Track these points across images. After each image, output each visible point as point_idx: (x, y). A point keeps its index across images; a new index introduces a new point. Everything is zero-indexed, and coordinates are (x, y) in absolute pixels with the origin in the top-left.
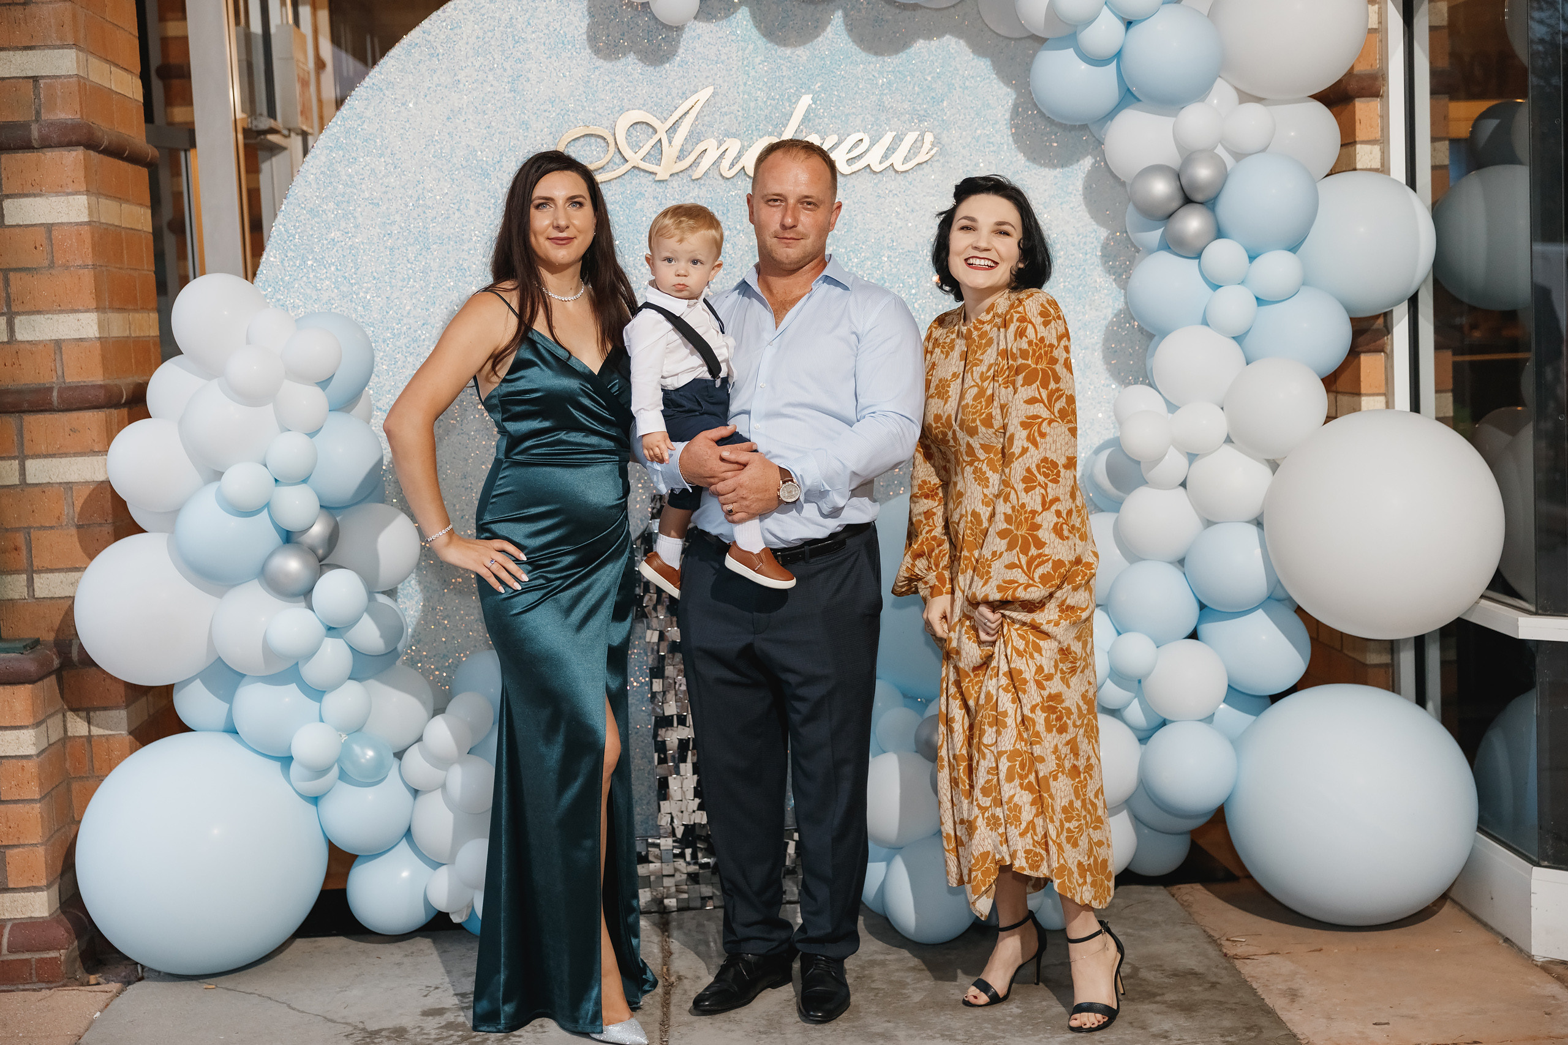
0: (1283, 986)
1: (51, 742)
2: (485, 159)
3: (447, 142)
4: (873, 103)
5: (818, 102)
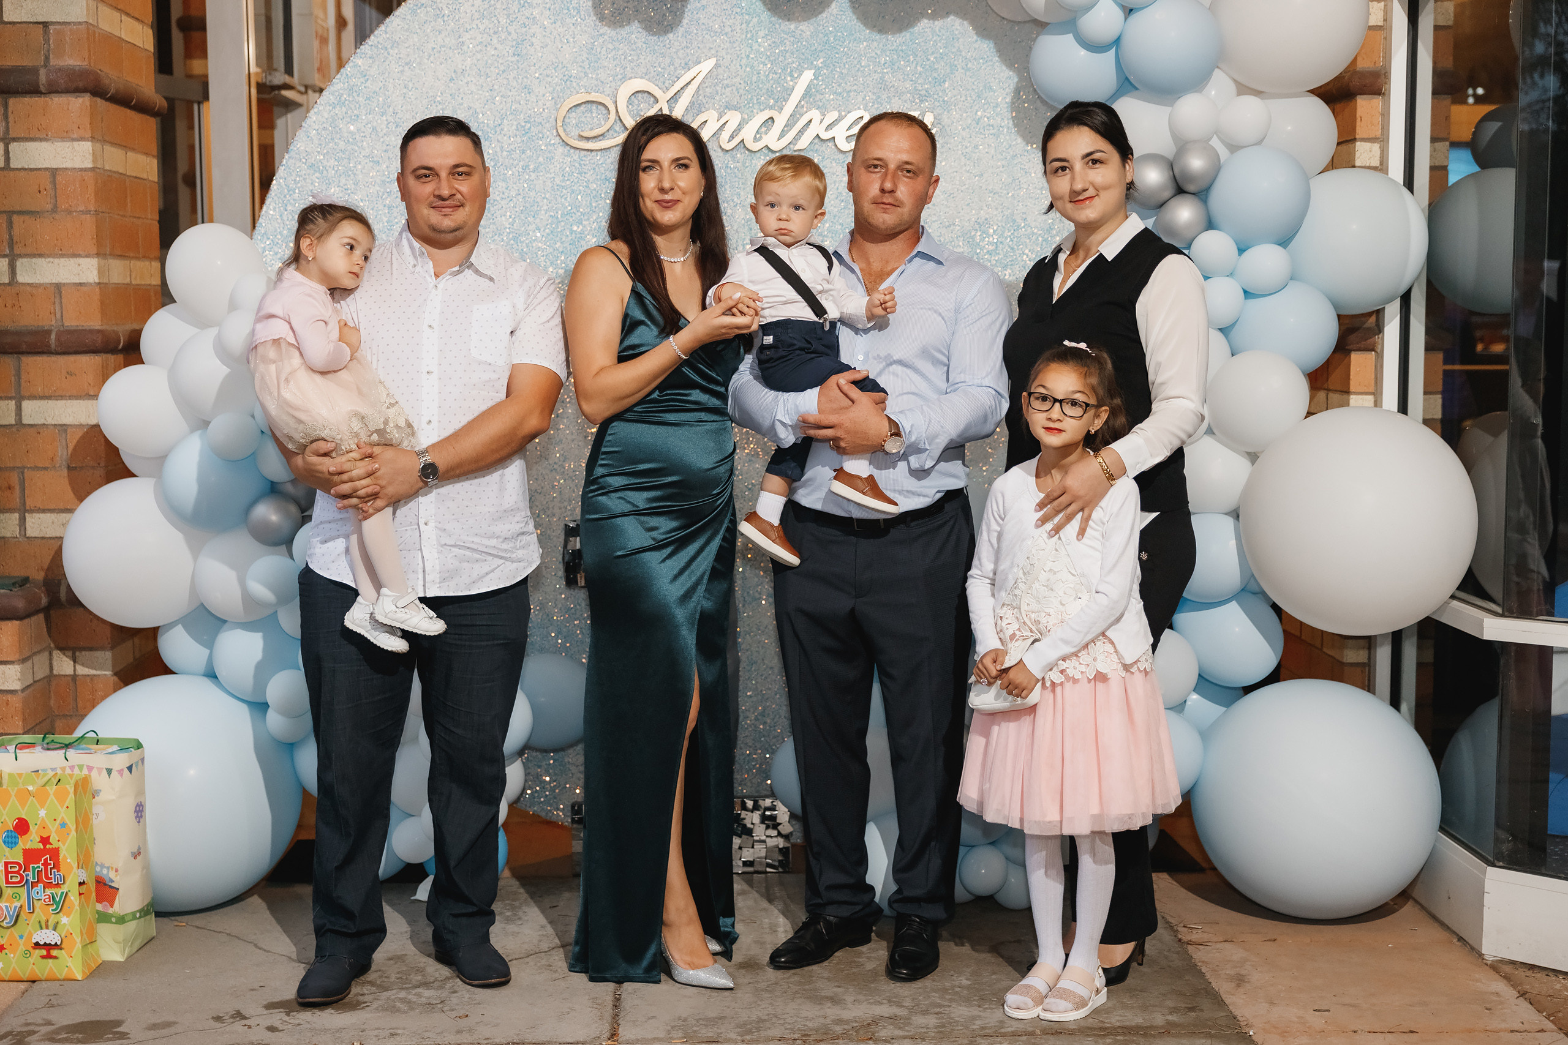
0: (1232, 972)
1: (36, 679)
2: (486, 121)
3: (449, 103)
4: (874, 81)
5: (820, 78)
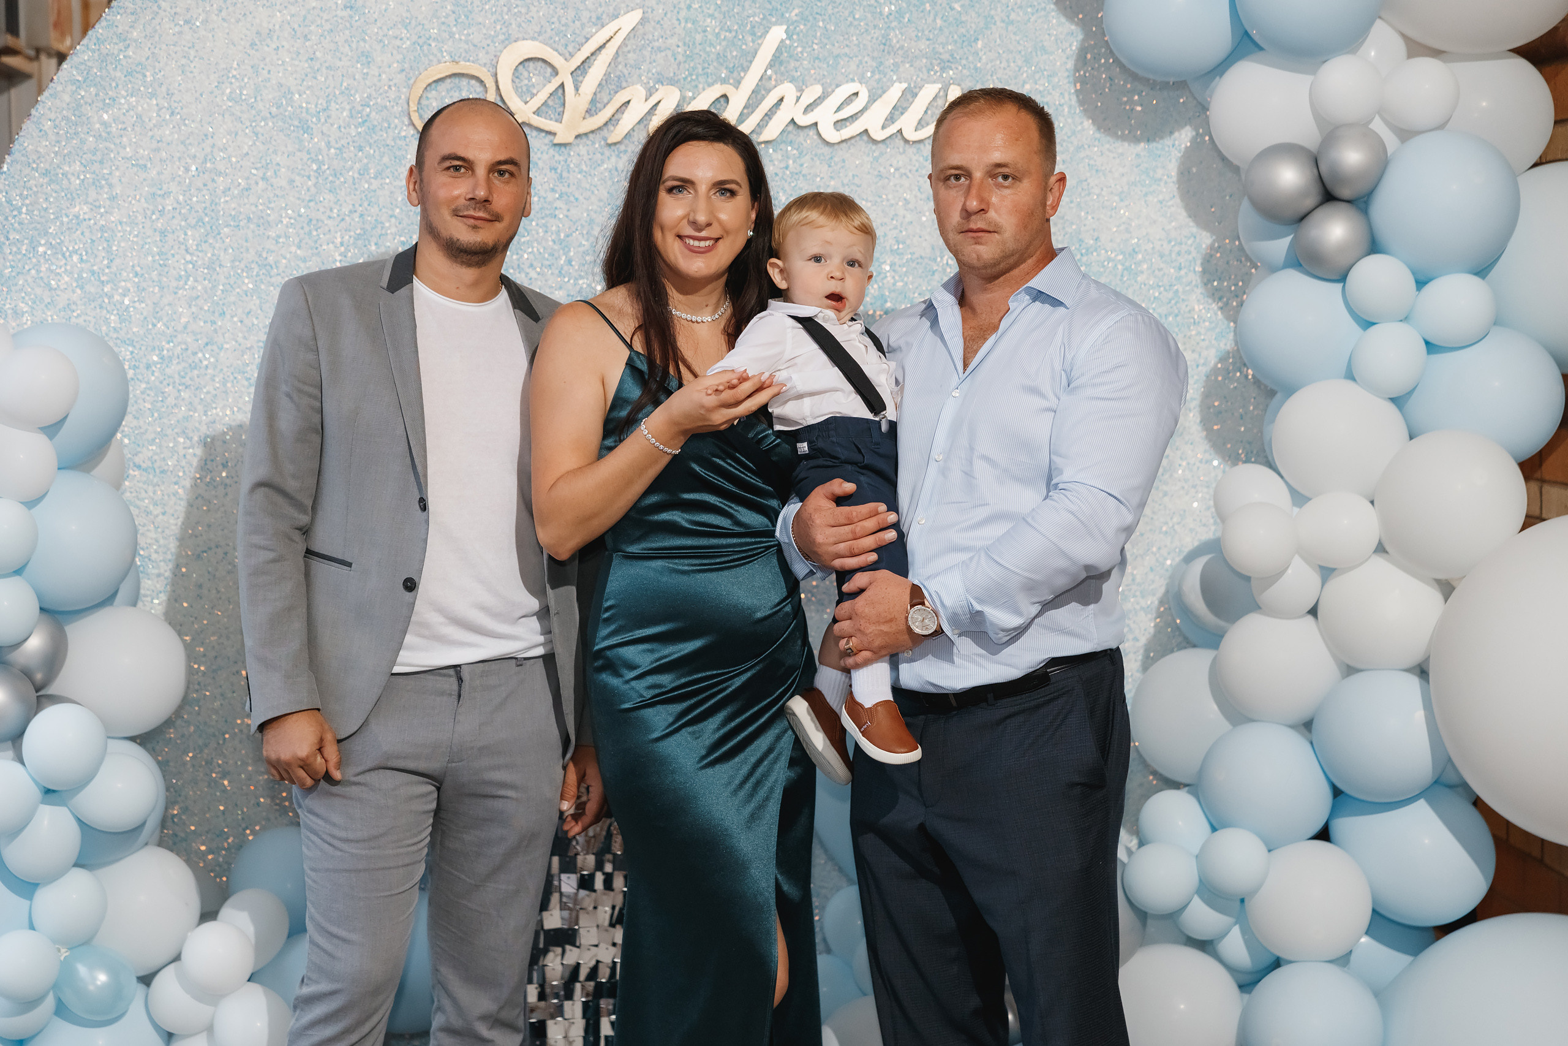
2: (304, 105)
3: (249, 78)
4: (874, 41)
5: (795, 37)
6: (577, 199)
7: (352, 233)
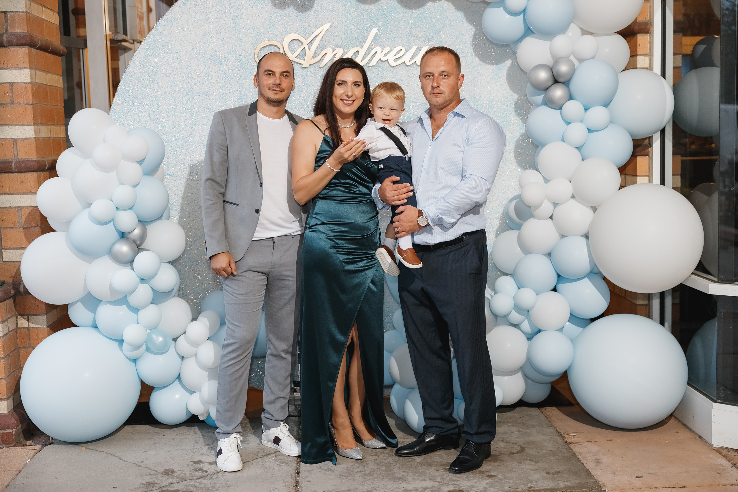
0: (594, 458)
1: (9, 330)
2: (220, 56)
3: (202, 47)
4: (407, 32)
5: (381, 31)
6: (310, 86)
7: (237, 98)
